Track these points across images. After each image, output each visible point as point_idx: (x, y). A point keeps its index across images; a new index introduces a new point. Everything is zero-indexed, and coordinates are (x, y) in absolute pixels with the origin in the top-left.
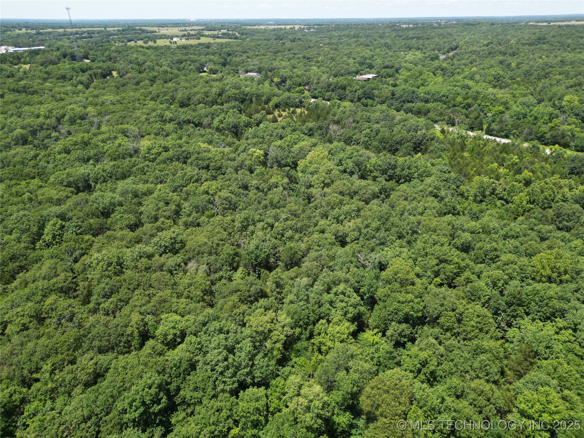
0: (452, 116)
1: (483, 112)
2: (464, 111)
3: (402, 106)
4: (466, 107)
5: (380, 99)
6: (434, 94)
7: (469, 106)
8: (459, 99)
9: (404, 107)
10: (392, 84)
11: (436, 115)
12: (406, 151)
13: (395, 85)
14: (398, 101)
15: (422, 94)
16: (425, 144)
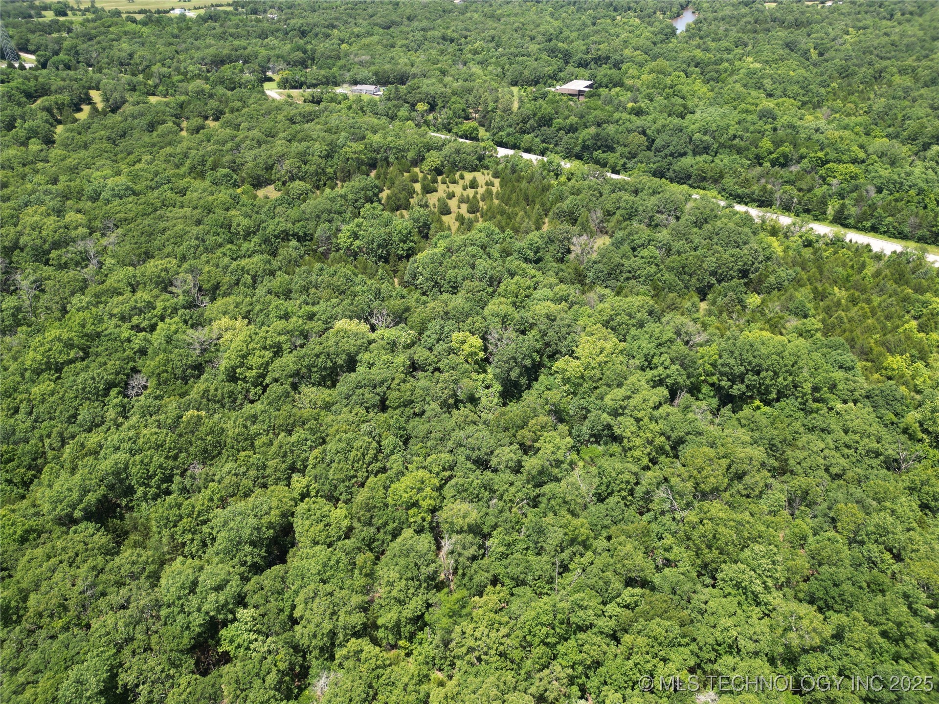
0: (769, 186)
4: (782, 160)
5: (627, 149)
6: (715, 133)
7: (788, 161)
8: (767, 144)
10: (633, 109)
14: (662, 154)
15: (697, 136)
16: (757, 270)
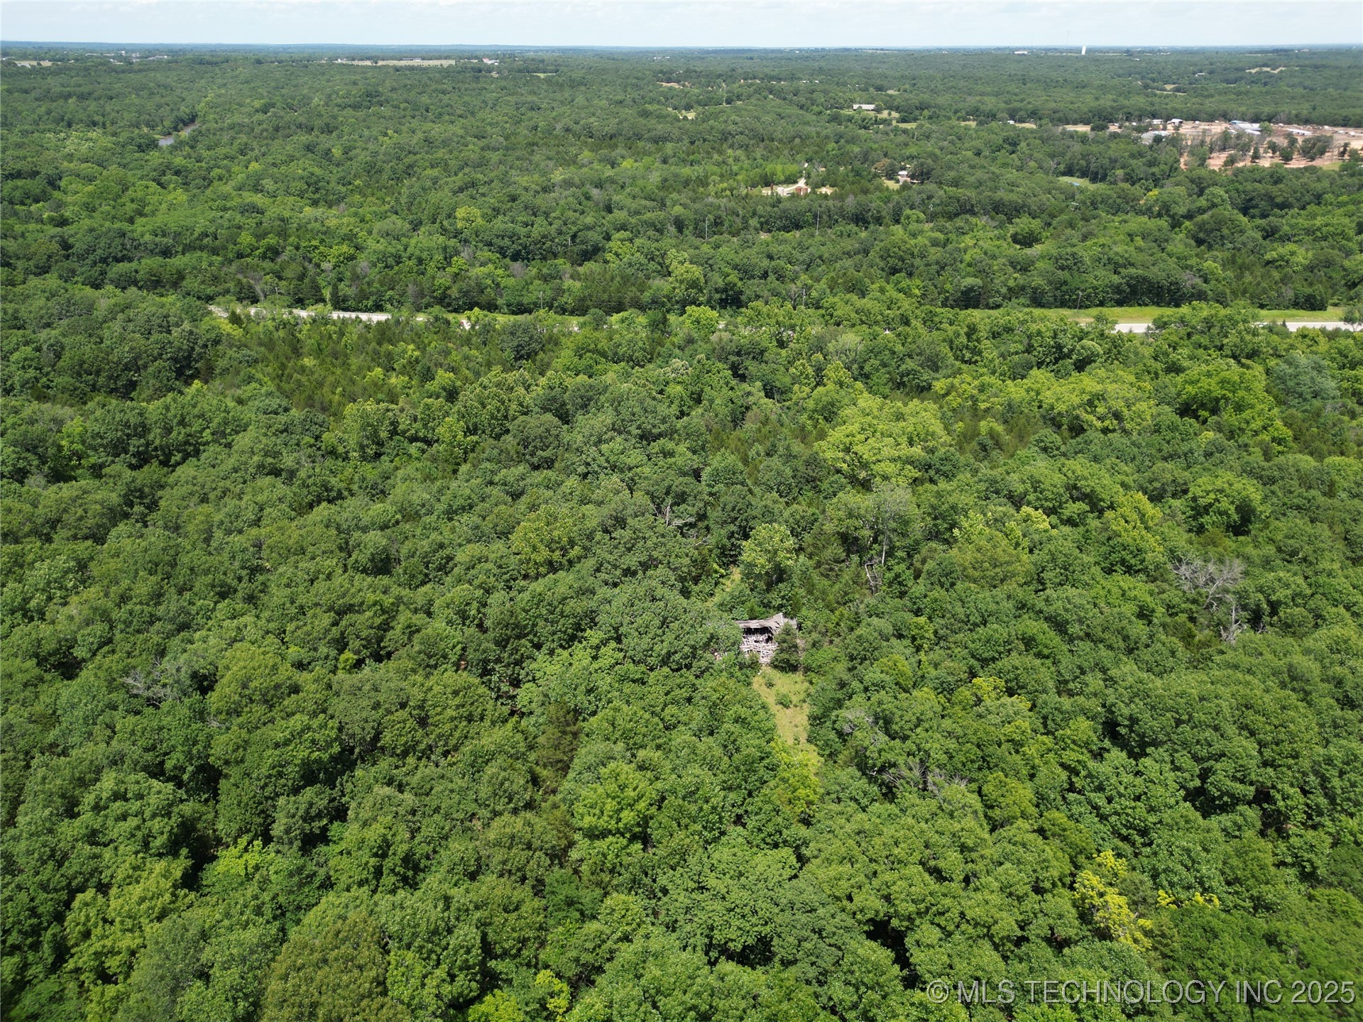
0: (244, 281)
1: (310, 261)
2: (267, 264)
3: (103, 273)
4: (269, 254)
5: (31, 263)
6: (177, 235)
7: (273, 253)
8: (246, 239)
9: (110, 275)
10: (51, 219)
11: (203, 282)
12: (158, 385)
13: (63, 222)
14: (88, 261)
15: (148, 237)
16: (201, 356)
